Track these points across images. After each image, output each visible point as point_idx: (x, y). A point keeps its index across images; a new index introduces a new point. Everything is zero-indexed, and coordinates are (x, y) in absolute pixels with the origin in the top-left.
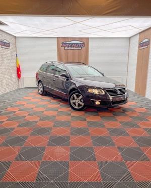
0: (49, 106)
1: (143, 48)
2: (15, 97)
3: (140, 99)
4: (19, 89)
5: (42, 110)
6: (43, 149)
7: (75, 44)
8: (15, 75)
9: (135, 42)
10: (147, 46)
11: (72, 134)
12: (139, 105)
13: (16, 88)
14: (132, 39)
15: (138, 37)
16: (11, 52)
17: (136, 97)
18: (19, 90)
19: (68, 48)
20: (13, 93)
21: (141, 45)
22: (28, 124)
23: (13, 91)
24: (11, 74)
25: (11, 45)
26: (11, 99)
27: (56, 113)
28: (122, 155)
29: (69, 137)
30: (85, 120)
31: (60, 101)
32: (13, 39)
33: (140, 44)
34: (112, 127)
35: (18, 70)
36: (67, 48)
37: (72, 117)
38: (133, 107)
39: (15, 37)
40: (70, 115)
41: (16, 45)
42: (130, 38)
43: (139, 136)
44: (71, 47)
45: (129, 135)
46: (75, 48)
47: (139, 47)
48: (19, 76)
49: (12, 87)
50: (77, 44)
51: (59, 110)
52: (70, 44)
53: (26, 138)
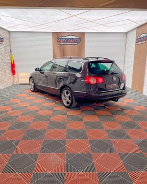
0: (44, 105)
1: (141, 43)
2: (9, 94)
3: (138, 96)
4: (14, 85)
5: (36, 110)
6: (35, 156)
7: (70, 39)
8: (9, 71)
9: (133, 38)
10: (145, 42)
11: (68, 137)
12: (137, 102)
13: (11, 84)
14: (128, 34)
15: (135, 32)
16: (5, 47)
17: (134, 94)
18: (13, 87)
19: (64, 43)
20: (7, 90)
21: (139, 40)
22: (20, 125)
23: (8, 88)
24: (5, 71)
25: (5, 40)
26: (5, 96)
27: (51, 112)
28: (124, 164)
29: (64, 142)
30: (82, 120)
31: (56, 99)
32: (7, 34)
33: (137, 39)
34: (111, 129)
35: (13, 66)
36: (62, 43)
37: (68, 116)
38: (131, 105)
39: (9, 32)
40: (66, 114)
41: (10, 40)
42: (127, 33)
43: (140, 139)
44: (67, 42)
45: (130, 138)
46: (70, 43)
47: (136, 42)
48: (14, 72)
49: (6, 84)
50: (73, 39)
51: (55, 109)
52: (65, 39)
53: (17, 142)
